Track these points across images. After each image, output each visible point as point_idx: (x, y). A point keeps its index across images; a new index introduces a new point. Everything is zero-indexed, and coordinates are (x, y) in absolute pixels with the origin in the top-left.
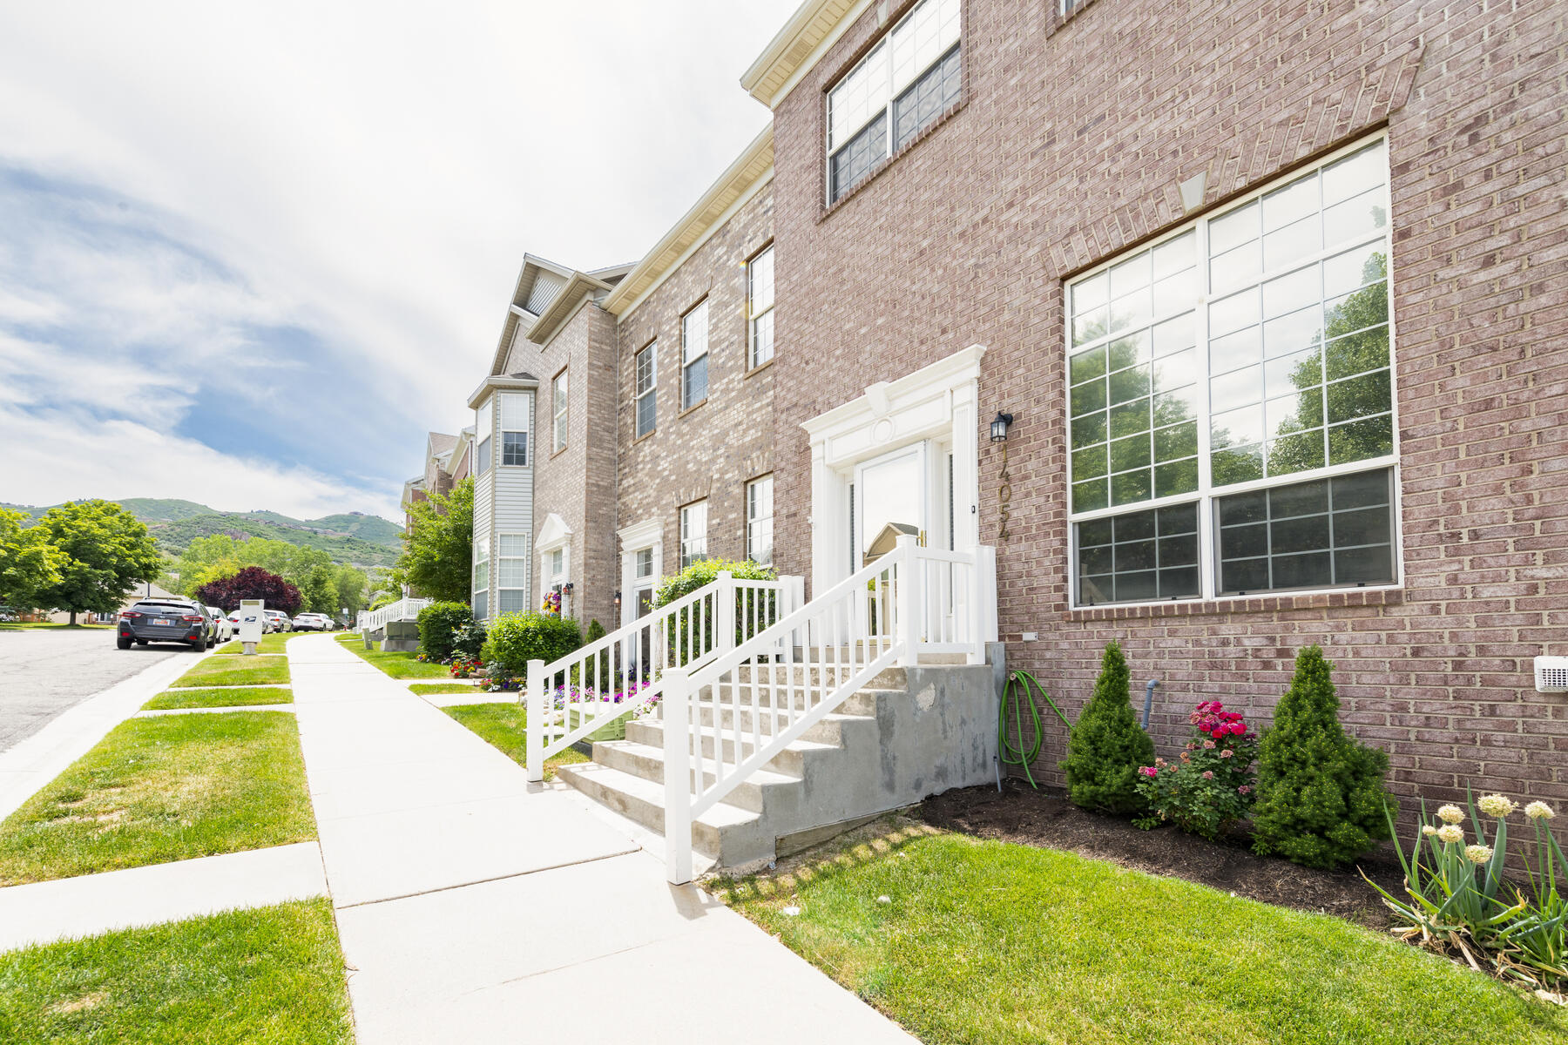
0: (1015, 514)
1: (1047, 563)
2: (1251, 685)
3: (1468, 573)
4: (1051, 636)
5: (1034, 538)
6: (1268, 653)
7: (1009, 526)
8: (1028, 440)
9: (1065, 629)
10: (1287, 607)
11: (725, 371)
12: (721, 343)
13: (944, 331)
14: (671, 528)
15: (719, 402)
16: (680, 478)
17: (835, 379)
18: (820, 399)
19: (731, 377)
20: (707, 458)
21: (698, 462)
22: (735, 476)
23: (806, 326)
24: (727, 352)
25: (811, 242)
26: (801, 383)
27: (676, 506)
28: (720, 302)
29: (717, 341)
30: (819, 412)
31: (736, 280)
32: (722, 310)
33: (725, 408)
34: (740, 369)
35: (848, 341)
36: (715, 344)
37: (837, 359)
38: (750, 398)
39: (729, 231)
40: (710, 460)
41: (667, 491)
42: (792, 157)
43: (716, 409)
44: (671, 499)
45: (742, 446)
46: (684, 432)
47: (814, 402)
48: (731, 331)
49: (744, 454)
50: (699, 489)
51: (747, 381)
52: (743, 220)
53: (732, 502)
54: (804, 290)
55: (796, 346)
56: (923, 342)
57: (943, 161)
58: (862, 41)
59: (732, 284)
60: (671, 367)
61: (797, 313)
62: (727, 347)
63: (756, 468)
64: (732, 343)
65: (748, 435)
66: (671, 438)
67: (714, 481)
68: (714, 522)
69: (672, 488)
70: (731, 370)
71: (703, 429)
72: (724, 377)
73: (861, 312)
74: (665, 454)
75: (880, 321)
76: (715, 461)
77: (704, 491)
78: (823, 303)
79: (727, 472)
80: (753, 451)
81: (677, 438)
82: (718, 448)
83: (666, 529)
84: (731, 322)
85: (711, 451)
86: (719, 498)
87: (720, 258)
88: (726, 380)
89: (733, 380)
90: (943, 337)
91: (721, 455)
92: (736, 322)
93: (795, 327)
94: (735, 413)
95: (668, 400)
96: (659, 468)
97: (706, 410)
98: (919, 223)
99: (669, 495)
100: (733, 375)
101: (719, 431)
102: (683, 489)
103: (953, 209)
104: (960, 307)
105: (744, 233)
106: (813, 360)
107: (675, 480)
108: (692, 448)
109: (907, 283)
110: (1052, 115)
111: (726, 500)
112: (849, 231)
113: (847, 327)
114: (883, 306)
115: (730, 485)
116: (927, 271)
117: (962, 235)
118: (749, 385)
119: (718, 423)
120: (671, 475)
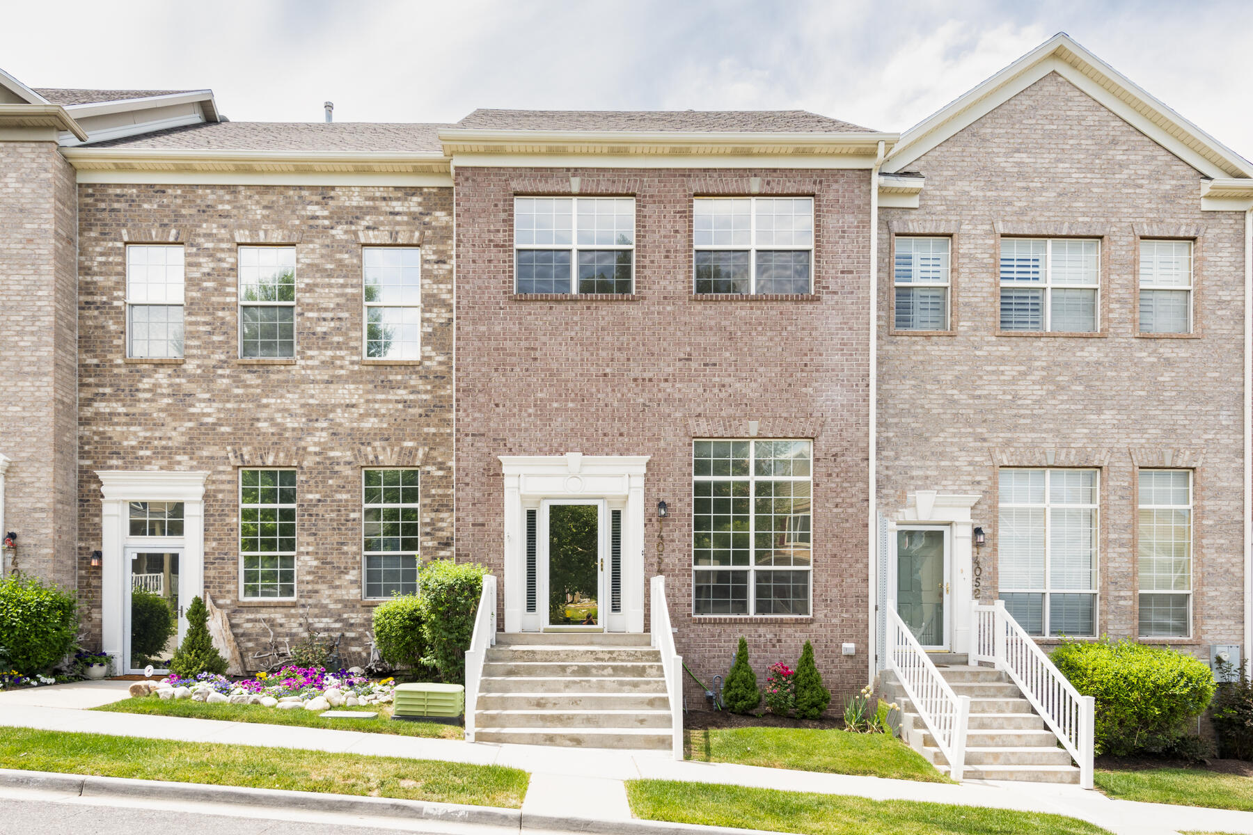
0: (666, 560)
1: (684, 591)
2: (768, 654)
3: (829, 614)
4: (685, 630)
5: (677, 576)
6: (774, 641)
7: (663, 567)
8: (674, 520)
9: (693, 627)
10: (781, 623)
11: (328, 343)
12: (319, 310)
13: (621, 435)
14: (222, 487)
15: (317, 372)
16: (240, 433)
17: (526, 430)
18: (511, 440)
19: (338, 353)
20: (296, 425)
21: (278, 424)
22: (345, 457)
23: (496, 374)
24: (332, 324)
25: (501, 308)
26: (489, 419)
27: (232, 464)
28: (317, 265)
29: (313, 305)
30: (511, 450)
31: (346, 256)
32: (322, 277)
33: (328, 382)
34: (354, 351)
35: (540, 406)
36: (310, 307)
37: (530, 415)
38: (371, 386)
39: (332, 198)
40: (302, 429)
41: (212, 442)
42: (478, 223)
43: (312, 378)
44: (223, 453)
45: (358, 429)
46: (248, 382)
47: (505, 440)
48: (338, 304)
49: (360, 439)
50: (282, 455)
51: (365, 368)
52: (356, 201)
53: (341, 482)
54: (493, 344)
55: (483, 386)
56: (605, 435)
57: (622, 324)
58: (556, 189)
59: (338, 256)
60: (219, 296)
61: (486, 359)
62: (332, 319)
63: (381, 458)
64: (340, 319)
65: (368, 421)
66: (219, 381)
67: (310, 453)
68: (310, 496)
69: (222, 440)
70: (339, 346)
71: (289, 392)
72: (326, 349)
73: (553, 390)
74: (207, 396)
75: (571, 405)
76: (310, 432)
77: (291, 459)
78: (514, 365)
79: (332, 449)
80: (375, 440)
81: (234, 385)
82: (317, 420)
83: (209, 487)
84: (338, 295)
85: (304, 420)
86: (319, 473)
87: (317, 218)
88: (329, 353)
89: (342, 358)
90: (620, 438)
91: (322, 429)
92: (348, 300)
93: (483, 370)
94: (346, 393)
95: (213, 334)
96: (192, 410)
97: (294, 373)
98: (603, 354)
99: (217, 448)
100: (343, 353)
101: (317, 402)
102: (249, 448)
103: (628, 360)
104: (632, 424)
105: (358, 214)
106: (504, 406)
107: (230, 434)
108: (266, 406)
109: (594, 390)
110: (690, 344)
111: (331, 478)
112: (541, 323)
113: (540, 395)
114: (573, 395)
115: (338, 464)
116: (609, 389)
117: (635, 380)
118: (368, 372)
119: (316, 394)
120: (222, 425)
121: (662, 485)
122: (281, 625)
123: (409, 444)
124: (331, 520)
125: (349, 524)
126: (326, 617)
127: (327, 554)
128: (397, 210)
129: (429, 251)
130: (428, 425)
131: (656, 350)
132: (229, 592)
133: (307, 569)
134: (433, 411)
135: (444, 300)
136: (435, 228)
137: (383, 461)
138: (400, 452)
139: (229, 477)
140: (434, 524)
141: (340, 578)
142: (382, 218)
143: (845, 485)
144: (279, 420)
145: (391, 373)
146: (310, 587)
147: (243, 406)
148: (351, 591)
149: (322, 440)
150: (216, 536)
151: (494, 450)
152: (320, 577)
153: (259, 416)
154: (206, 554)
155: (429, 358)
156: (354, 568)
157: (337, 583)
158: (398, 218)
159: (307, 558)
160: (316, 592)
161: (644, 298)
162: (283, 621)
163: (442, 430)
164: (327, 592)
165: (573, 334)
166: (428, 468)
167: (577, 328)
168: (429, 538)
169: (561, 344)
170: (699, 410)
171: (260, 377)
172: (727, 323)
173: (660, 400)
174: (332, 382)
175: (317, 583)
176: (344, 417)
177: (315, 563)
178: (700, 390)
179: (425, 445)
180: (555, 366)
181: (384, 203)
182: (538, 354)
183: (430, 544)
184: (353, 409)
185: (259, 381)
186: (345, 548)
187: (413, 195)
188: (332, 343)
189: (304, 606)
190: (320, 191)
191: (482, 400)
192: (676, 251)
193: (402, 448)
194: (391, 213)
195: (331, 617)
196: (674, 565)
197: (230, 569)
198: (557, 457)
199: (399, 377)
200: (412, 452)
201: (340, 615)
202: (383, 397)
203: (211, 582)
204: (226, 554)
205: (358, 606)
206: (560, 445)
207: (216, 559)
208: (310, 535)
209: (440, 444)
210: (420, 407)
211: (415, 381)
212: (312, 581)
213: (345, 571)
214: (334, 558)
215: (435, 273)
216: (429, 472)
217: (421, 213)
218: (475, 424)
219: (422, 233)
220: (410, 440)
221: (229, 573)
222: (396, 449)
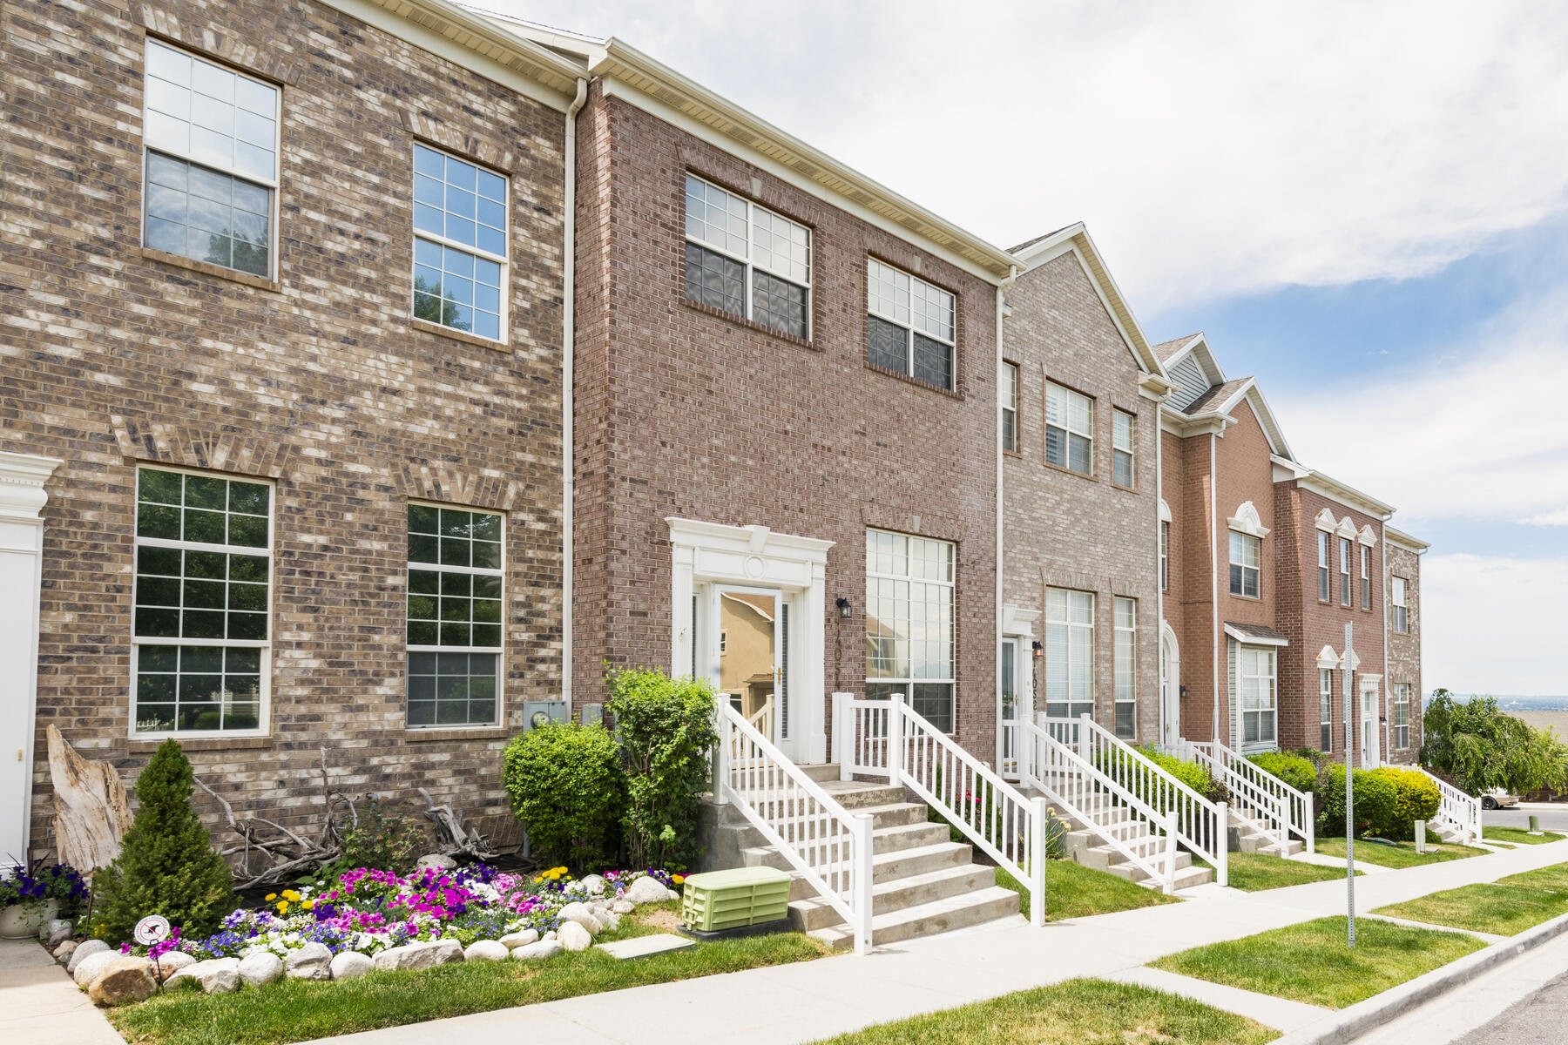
0: (843, 671)
5: (853, 690)
7: (840, 679)
11: (349, 275)
12: (331, 212)
13: (801, 510)
14: (93, 496)
15: (323, 317)
16: (146, 395)
17: (699, 485)
18: (681, 496)
19: (367, 296)
20: (278, 403)
21: (239, 394)
22: (379, 476)
23: (662, 401)
24: (357, 245)
25: (669, 312)
26: (653, 461)
27: (125, 452)
28: (329, 137)
29: (319, 201)
30: (680, 510)
31: (385, 142)
32: (337, 159)
33: (345, 340)
34: (398, 302)
35: (716, 455)
36: (312, 202)
37: (703, 466)
38: (427, 367)
39: (360, 40)
40: (292, 414)
41: (69, 399)
42: (642, 186)
43: (313, 325)
44: (102, 428)
45: (404, 434)
46: (169, 299)
47: (673, 494)
48: (367, 215)
49: (408, 451)
50: (246, 453)
51: (418, 334)
52: (403, 63)
53: (370, 519)
54: (659, 357)
55: (646, 412)
56: (785, 507)
57: (802, 373)
58: (736, 182)
59: (369, 136)
60: (95, 110)
61: (649, 375)
62: (357, 237)
63: (445, 488)
64: (372, 241)
65: (421, 424)
66: (94, 279)
67: (307, 460)
68: (306, 538)
69: (100, 401)
70: (368, 285)
71: (263, 339)
72: (344, 283)
73: (730, 437)
74: (61, 301)
75: (750, 462)
76: (310, 422)
77: (267, 464)
78: (685, 393)
79: (353, 459)
80: (435, 457)
81: (132, 295)
82: (323, 403)
83: (59, 493)
84: (368, 201)
85: (295, 396)
86: (326, 498)
87: (330, 58)
88: (350, 292)
89: (376, 307)
90: (800, 515)
91: (334, 421)
92: (387, 214)
93: (647, 389)
94: (379, 367)
95: (80, 180)
96: (14, 321)
97: (276, 307)
98: (785, 406)
99: (84, 413)
100: (377, 299)
101: (324, 371)
102: (169, 427)
103: (809, 419)
104: (813, 499)
105: (408, 85)
106: (672, 447)
107: (116, 390)
108: (212, 354)
109: (774, 449)
110: (865, 417)
111: (349, 510)
112: (717, 347)
113: (715, 441)
114: (752, 450)
115: (365, 487)
116: (789, 452)
117: (815, 446)
118: (423, 343)
119: (323, 358)
120: (98, 369)
121: (840, 578)
122: (237, 787)
123: (492, 473)
124: (349, 586)
125: (385, 596)
126: (336, 765)
127: (340, 647)
128: (475, 107)
129: (525, 189)
130: (523, 450)
131: (834, 414)
132: (106, 722)
133: (298, 674)
134: (530, 429)
135: (548, 268)
136: (534, 159)
137: (448, 495)
138: (479, 485)
139: (114, 479)
140: (530, 606)
141: (365, 692)
142: (450, 109)
143: (980, 594)
144: (241, 387)
145: (463, 354)
146: (303, 709)
147: (154, 341)
148: (387, 716)
149: (333, 440)
150: (76, 600)
151: (660, 506)
152: (326, 691)
153: (194, 368)
154: (43, 637)
155: (525, 347)
156: (393, 675)
157: (360, 701)
158: (478, 121)
159: (298, 654)
160: (317, 718)
161: (823, 350)
162: (241, 778)
163: (544, 462)
164: (338, 719)
165: (753, 371)
166: (522, 516)
167: (757, 365)
168: (523, 627)
169: (739, 380)
170: (873, 495)
171: (197, 296)
172: (896, 403)
173: (838, 476)
174: (354, 343)
175: (319, 701)
176: (376, 408)
177: (314, 664)
178: (873, 472)
179: (518, 479)
180: (733, 407)
181: (453, 89)
182: (714, 387)
183: (525, 637)
184: (395, 399)
185: (197, 303)
186: (376, 638)
187: (502, 97)
188: (356, 277)
189: (288, 746)
190: (336, 18)
191: (645, 432)
192: (852, 307)
193: (481, 478)
194: (466, 108)
195: (347, 764)
196: (850, 677)
197: (110, 673)
198: (734, 527)
199: (477, 364)
200: (497, 487)
201: (364, 761)
202: (449, 389)
203: (57, 701)
204: (101, 640)
205: (401, 742)
206: (738, 512)
207: (76, 649)
208: (304, 610)
209: (543, 482)
210: (511, 418)
211: (501, 376)
212: (309, 699)
213: (377, 679)
214: (354, 654)
215: (535, 223)
216: (523, 523)
217: (513, 129)
218: (635, 465)
219: (516, 159)
220: (494, 468)
221: (108, 680)
222: (472, 478)
